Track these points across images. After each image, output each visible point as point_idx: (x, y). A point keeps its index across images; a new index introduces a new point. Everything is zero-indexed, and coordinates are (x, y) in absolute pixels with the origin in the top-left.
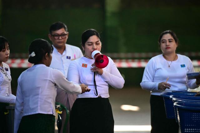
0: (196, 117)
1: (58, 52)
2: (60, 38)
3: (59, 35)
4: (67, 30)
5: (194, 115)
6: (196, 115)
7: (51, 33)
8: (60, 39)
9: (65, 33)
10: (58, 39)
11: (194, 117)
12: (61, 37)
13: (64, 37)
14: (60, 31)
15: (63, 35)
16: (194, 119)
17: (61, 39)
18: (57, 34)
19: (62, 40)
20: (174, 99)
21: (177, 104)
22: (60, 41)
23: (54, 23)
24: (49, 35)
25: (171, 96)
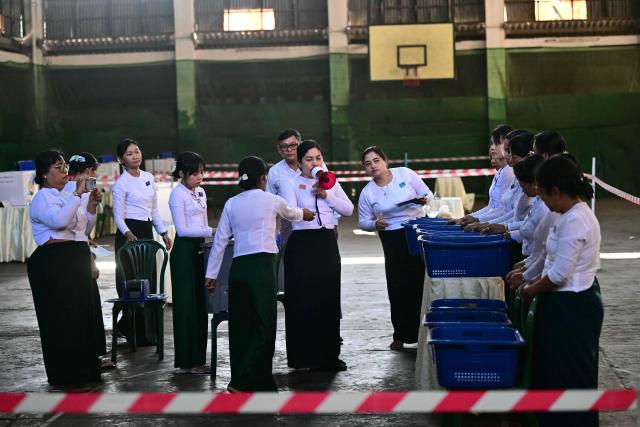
2: (290, 149)
3: (288, 146)
20: (418, 231)
21: (422, 237)
25: (415, 226)
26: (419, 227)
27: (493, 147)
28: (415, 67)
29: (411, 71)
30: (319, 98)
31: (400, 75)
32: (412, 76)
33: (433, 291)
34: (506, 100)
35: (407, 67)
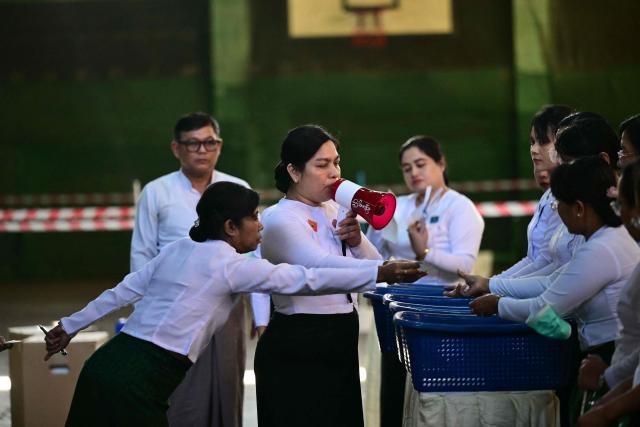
0: (450, 348)
1: (193, 186)
2: (203, 149)
3: (199, 143)
4: (218, 131)
5: (445, 343)
6: (450, 343)
7: (178, 138)
8: (201, 153)
9: (216, 137)
10: (198, 151)
11: (445, 348)
12: (205, 147)
13: (212, 147)
14: (201, 134)
15: (209, 142)
16: (445, 353)
17: (204, 153)
18: (195, 139)
19: (208, 156)
20: (394, 304)
21: (403, 315)
22: (202, 157)
23: (187, 115)
24: (173, 142)
25: (387, 297)
26: (395, 298)
27: (535, 148)
28: (376, 10)
29: (369, 19)
30: (190, 71)
31: (347, 26)
32: (370, 27)
33: (423, 419)
34: (550, 77)
35: (360, 11)
